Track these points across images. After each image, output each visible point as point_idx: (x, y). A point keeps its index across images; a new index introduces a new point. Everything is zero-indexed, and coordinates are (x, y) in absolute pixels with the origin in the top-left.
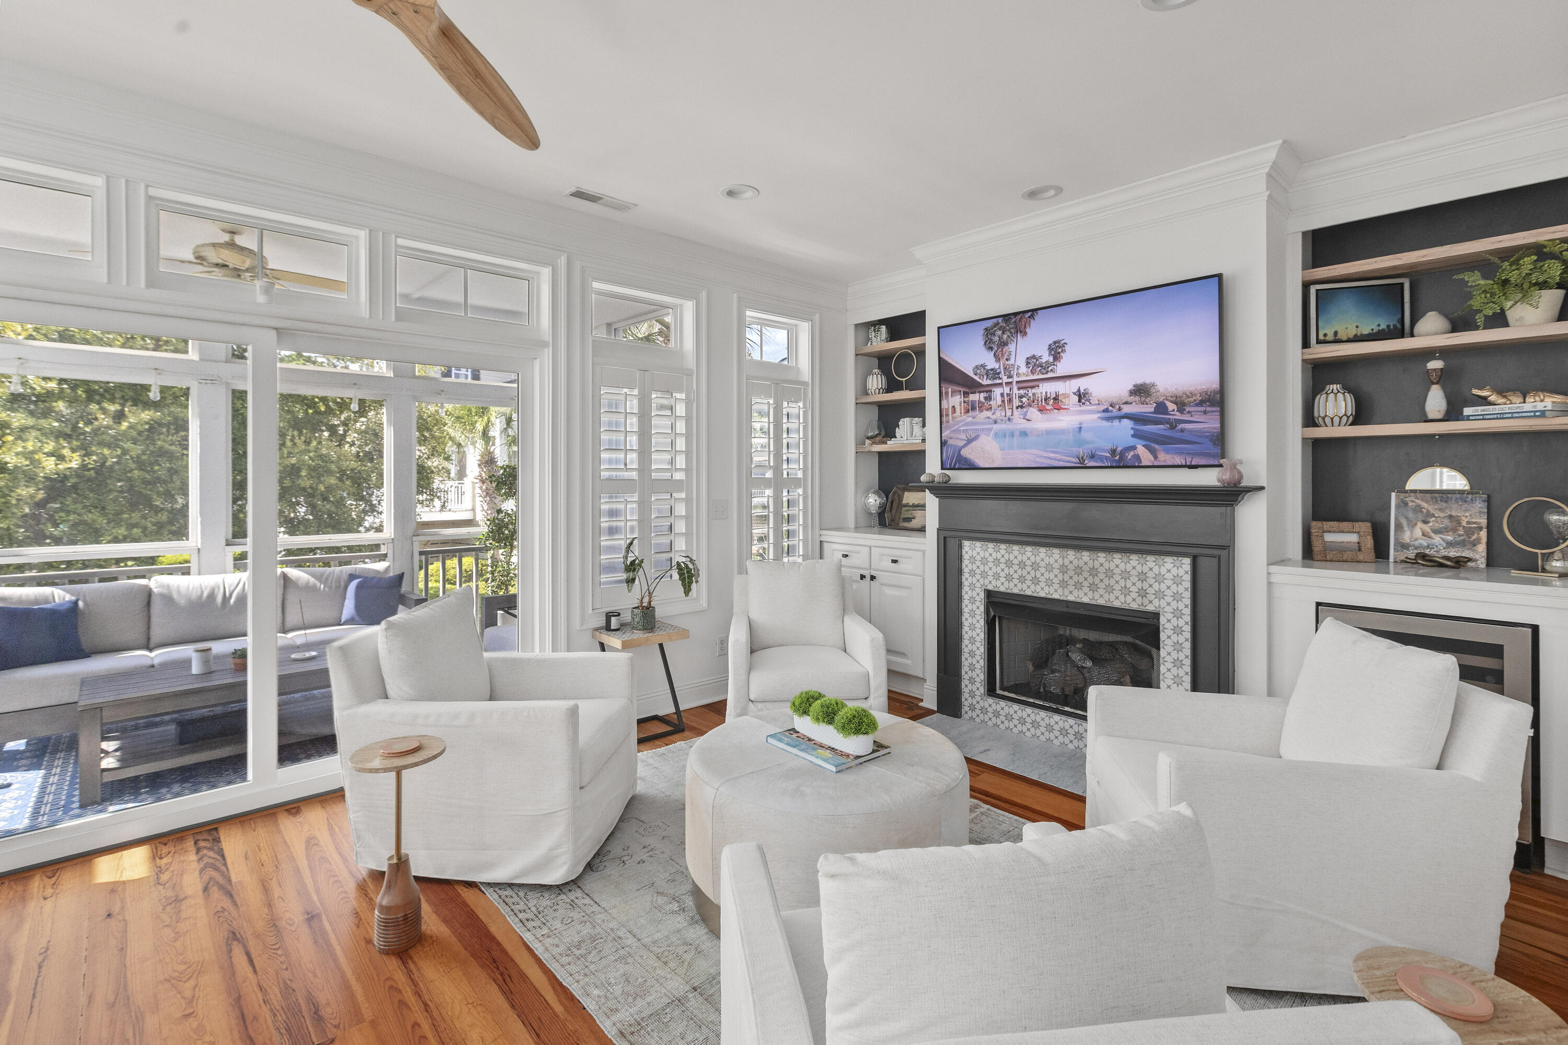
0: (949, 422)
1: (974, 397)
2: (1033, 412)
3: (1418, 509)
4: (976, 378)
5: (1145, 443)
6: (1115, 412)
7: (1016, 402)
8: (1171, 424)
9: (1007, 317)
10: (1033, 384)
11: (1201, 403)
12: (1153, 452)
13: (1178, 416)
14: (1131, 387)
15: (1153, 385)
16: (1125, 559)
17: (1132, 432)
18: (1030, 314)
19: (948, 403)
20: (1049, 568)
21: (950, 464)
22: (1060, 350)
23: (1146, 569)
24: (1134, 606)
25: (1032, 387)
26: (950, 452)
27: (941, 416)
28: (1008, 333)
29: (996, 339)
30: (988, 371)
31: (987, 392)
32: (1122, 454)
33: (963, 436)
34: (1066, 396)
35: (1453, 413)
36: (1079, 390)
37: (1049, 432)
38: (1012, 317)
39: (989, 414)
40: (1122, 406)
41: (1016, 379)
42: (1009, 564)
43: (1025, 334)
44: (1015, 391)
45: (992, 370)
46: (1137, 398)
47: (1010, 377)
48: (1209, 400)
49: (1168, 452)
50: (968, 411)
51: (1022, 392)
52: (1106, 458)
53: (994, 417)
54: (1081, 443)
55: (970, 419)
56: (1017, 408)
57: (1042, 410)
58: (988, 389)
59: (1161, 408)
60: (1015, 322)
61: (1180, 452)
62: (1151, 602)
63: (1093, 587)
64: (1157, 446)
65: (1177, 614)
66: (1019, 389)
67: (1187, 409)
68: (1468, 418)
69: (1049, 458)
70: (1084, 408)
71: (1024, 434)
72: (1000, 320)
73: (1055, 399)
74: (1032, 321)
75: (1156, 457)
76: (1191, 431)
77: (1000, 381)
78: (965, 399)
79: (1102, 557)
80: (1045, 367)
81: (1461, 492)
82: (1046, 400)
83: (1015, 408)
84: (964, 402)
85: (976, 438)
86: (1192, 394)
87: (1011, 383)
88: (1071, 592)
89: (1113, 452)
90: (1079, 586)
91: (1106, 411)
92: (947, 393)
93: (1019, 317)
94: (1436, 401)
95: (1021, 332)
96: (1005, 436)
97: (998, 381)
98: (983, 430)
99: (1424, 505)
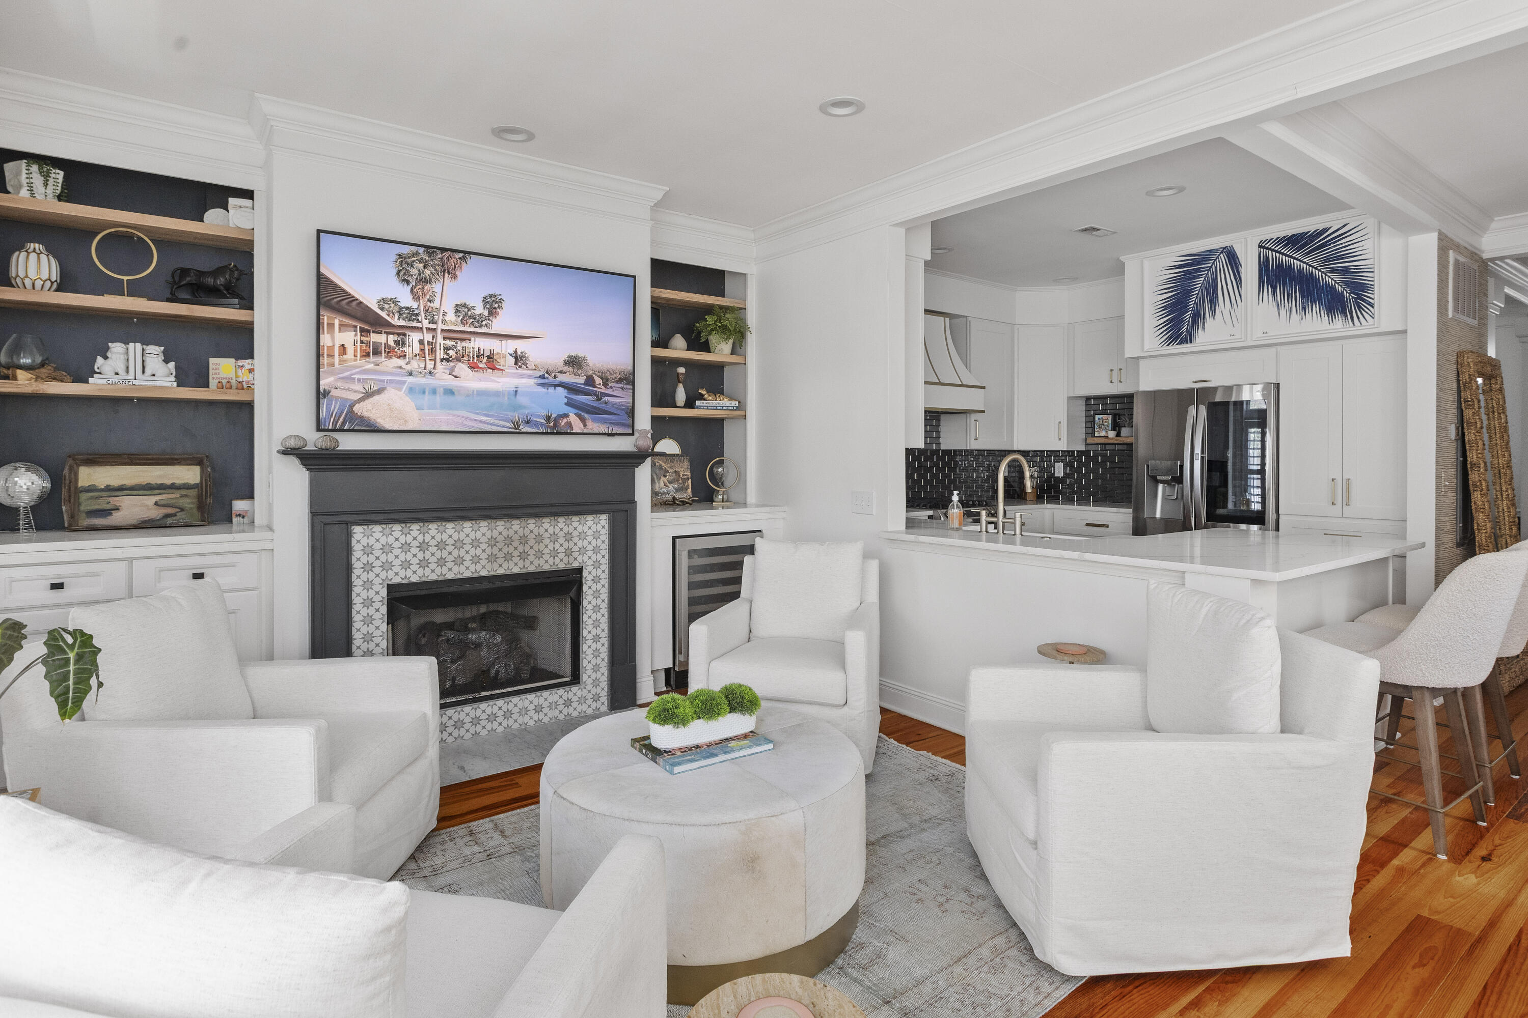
0: (333, 365)
1: (380, 338)
2: (462, 368)
3: (661, 467)
4: (383, 314)
5: (576, 411)
6: (551, 380)
7: (440, 354)
8: (597, 396)
9: (430, 249)
10: (464, 336)
11: (620, 381)
12: (583, 420)
13: (603, 390)
14: (565, 357)
15: (584, 359)
16: (553, 523)
17: (566, 401)
18: (461, 255)
19: (333, 338)
20: (475, 543)
21: (335, 423)
22: (496, 305)
23: (571, 529)
24: (562, 566)
25: (462, 340)
26: (335, 407)
27: (319, 355)
28: (432, 270)
29: (415, 271)
30: (401, 308)
31: (399, 334)
32: (556, 421)
33: (359, 388)
34: (502, 356)
35: (689, 404)
36: (516, 352)
37: (482, 393)
38: (438, 252)
39: (401, 362)
40: (557, 374)
41: (440, 326)
42: (424, 546)
43: (455, 276)
44: (440, 339)
45: (407, 308)
46: (571, 369)
47: (433, 322)
48: (625, 379)
49: (594, 420)
50: (368, 355)
51: (448, 343)
52: (542, 424)
53: (409, 367)
54: (516, 408)
55: (371, 366)
56: (442, 360)
57: (473, 367)
58: (401, 334)
59: (590, 381)
60: (442, 259)
61: (604, 422)
62: (576, 559)
63: (523, 556)
64: (586, 415)
65: (596, 566)
66: (445, 338)
67: (610, 384)
68: (699, 407)
69: (481, 422)
70: (520, 371)
71: (449, 392)
72: (421, 250)
73: (488, 357)
74: (463, 264)
75: (585, 425)
76: (612, 404)
77: (419, 325)
78: (363, 339)
79: (532, 523)
80: (478, 320)
81: (677, 455)
82: (478, 356)
83: (438, 360)
84: (362, 342)
85: (379, 391)
86: (614, 373)
87: (434, 330)
88: (501, 566)
89: (548, 418)
90: (508, 557)
91: (542, 377)
92: (331, 326)
93: (447, 254)
94: (681, 395)
95: (449, 272)
96: (424, 392)
97: (415, 324)
98: (392, 381)
99: (663, 464)
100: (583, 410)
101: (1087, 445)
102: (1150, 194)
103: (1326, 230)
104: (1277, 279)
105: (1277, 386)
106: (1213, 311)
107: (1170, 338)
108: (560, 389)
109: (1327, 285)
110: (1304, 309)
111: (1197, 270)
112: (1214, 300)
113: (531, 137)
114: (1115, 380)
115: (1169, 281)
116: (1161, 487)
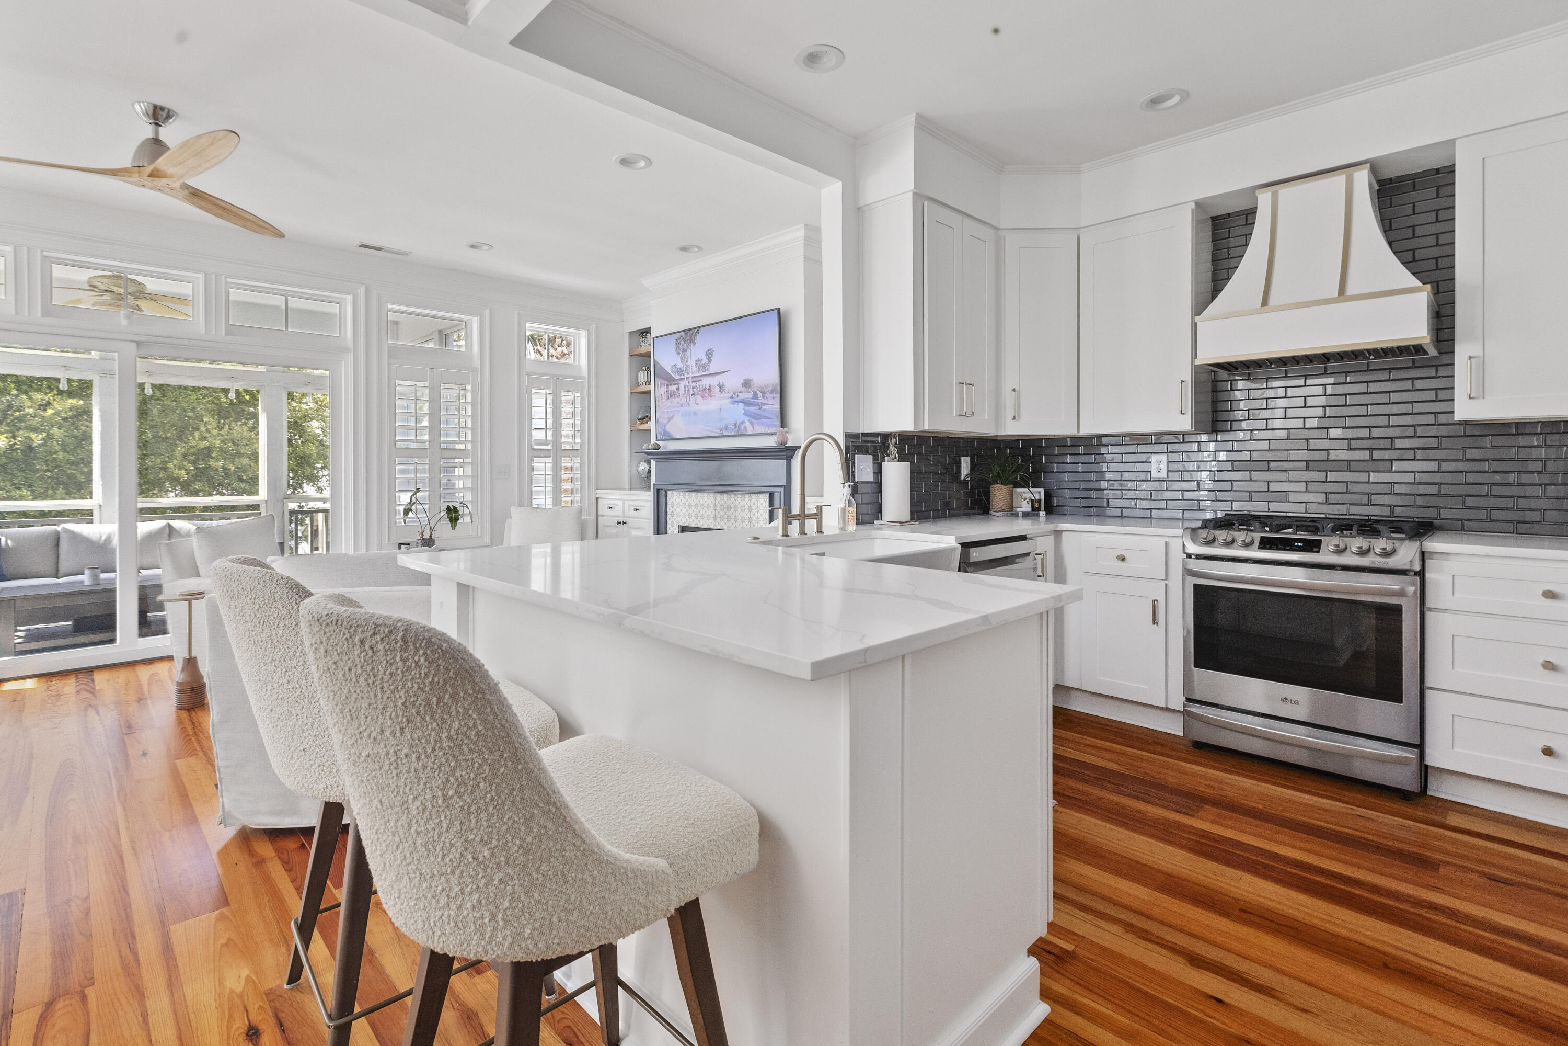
0: (660, 405)
1: (673, 388)
2: (699, 399)
4: (672, 374)
5: (749, 419)
6: (736, 399)
7: (691, 392)
8: (759, 406)
9: (686, 332)
10: (699, 379)
11: (772, 392)
12: (752, 424)
13: (763, 401)
14: (742, 381)
15: (752, 380)
16: (743, 498)
17: (743, 412)
18: (696, 330)
19: (659, 392)
21: (661, 436)
25: (699, 381)
26: (661, 427)
27: (656, 402)
28: (687, 343)
29: (681, 346)
30: (678, 369)
31: (677, 384)
32: (739, 426)
33: (666, 416)
34: (714, 387)
36: (720, 383)
37: (707, 412)
38: (688, 332)
39: (678, 400)
40: (739, 394)
41: (691, 375)
42: (690, 506)
43: (695, 343)
44: (691, 383)
45: (680, 369)
46: (745, 389)
47: (688, 374)
48: (775, 390)
49: (759, 424)
50: (668, 398)
51: (694, 384)
52: (732, 429)
53: (681, 402)
54: (721, 420)
55: (670, 403)
56: (692, 395)
57: (703, 397)
59: (755, 395)
60: (690, 335)
61: (764, 425)
64: (754, 421)
67: (766, 396)
69: (708, 431)
70: (722, 395)
71: (695, 414)
72: (683, 334)
73: (709, 389)
74: (698, 335)
75: (754, 428)
76: (768, 410)
78: (666, 390)
80: (704, 367)
82: (705, 390)
83: (690, 395)
84: (666, 392)
85: (672, 418)
86: (768, 386)
87: (689, 378)
89: (735, 425)
91: (732, 397)
92: (659, 385)
93: (691, 332)
95: (693, 342)
96: (686, 416)
97: (682, 377)
98: (676, 411)
100: (751, 417)
108: (741, 404)
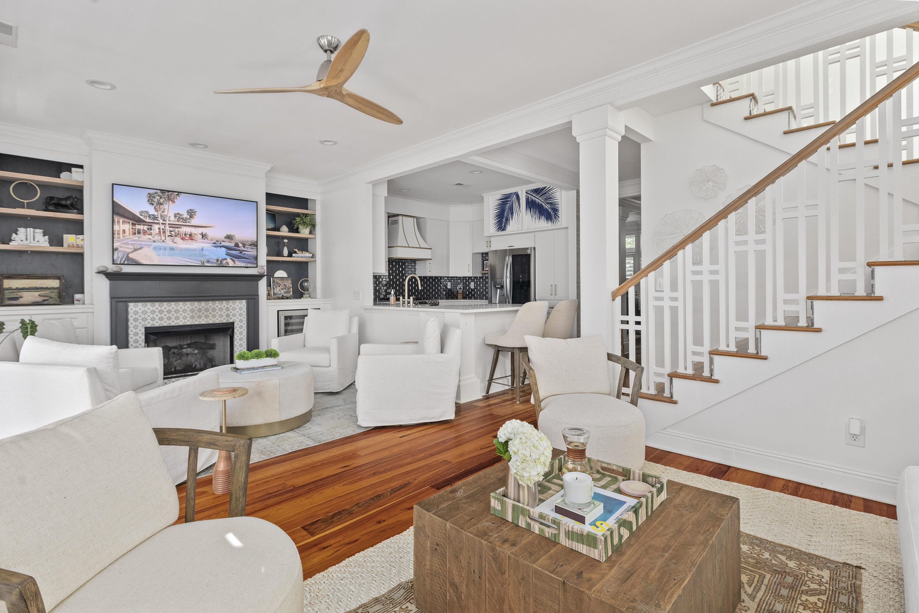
0: (119, 238)
1: (141, 227)
2: (178, 239)
3: (277, 283)
4: (142, 217)
5: (230, 257)
6: (218, 244)
7: (168, 233)
8: (240, 251)
9: (163, 191)
10: (179, 226)
11: (251, 245)
12: (234, 261)
13: (243, 249)
14: (225, 235)
15: (234, 236)
16: (221, 303)
17: (226, 253)
18: (177, 193)
19: (120, 228)
20: (185, 311)
21: (121, 261)
22: (193, 214)
23: (229, 306)
24: (224, 321)
25: (177, 228)
26: (120, 255)
27: (113, 234)
28: (164, 199)
29: (156, 200)
30: (150, 215)
31: (149, 226)
32: (221, 261)
33: (131, 247)
34: (196, 234)
35: (290, 255)
36: (202, 233)
37: (186, 250)
38: (166, 192)
39: (150, 237)
40: (222, 242)
41: (168, 222)
42: (161, 312)
43: (174, 202)
44: (167, 227)
45: (153, 215)
46: (228, 240)
47: (164, 220)
48: (253, 244)
49: (239, 261)
50: (135, 234)
51: (171, 229)
52: (214, 263)
53: (153, 239)
54: (203, 256)
55: (137, 238)
56: (168, 236)
57: (183, 239)
58: (150, 225)
59: (237, 245)
60: (168, 195)
61: (243, 262)
62: (231, 318)
63: (206, 317)
64: (235, 259)
65: (241, 321)
66: (170, 227)
67: (246, 246)
68: (294, 257)
69: (186, 261)
70: (204, 241)
71: (172, 249)
72: (159, 191)
73: (190, 235)
74: (178, 197)
75: (235, 263)
76: (247, 255)
77: (158, 222)
78: (133, 227)
79: (210, 303)
80: (185, 220)
81: (286, 278)
82: (185, 235)
83: (167, 236)
84: (132, 229)
85: (140, 249)
86: (248, 242)
87: (165, 224)
88: (196, 320)
89: (218, 260)
90: (200, 317)
91: (214, 243)
92: (119, 222)
93: (170, 193)
94: (286, 252)
95: (171, 200)
96: (160, 249)
98: (146, 245)
99: (279, 281)
100: (233, 257)
101: (482, 274)
102: (471, 172)
103: (546, 187)
104: (531, 206)
105: (535, 248)
106: (512, 218)
107: (498, 228)
108: (223, 248)
109: (546, 209)
110: (539, 218)
111: (507, 201)
112: (512, 213)
113: (206, 147)
114: (488, 246)
115: (498, 205)
116: (498, 290)
